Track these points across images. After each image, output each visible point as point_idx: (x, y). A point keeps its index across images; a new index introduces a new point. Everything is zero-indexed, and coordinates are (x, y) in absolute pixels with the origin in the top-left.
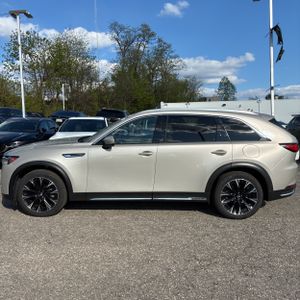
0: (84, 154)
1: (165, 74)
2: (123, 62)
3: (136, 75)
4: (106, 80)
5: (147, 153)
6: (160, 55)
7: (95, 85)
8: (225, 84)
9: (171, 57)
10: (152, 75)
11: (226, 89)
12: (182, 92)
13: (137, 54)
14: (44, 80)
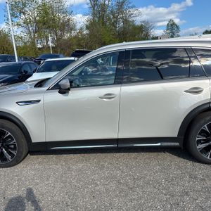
0: (39, 101)
1: (126, 21)
2: (94, 14)
3: (104, 24)
4: (81, 29)
5: (109, 96)
6: (121, 6)
7: (74, 34)
8: (171, 25)
9: (129, 8)
10: (116, 22)
11: (172, 29)
12: (139, 33)
13: (104, 7)
14: (36, 32)
